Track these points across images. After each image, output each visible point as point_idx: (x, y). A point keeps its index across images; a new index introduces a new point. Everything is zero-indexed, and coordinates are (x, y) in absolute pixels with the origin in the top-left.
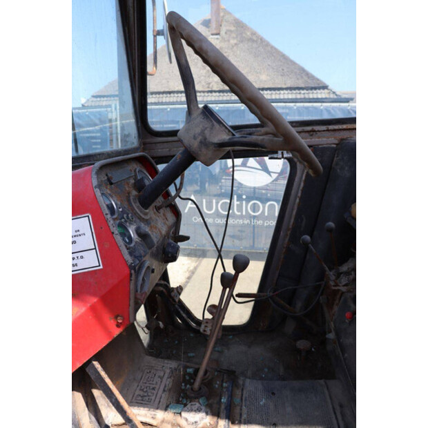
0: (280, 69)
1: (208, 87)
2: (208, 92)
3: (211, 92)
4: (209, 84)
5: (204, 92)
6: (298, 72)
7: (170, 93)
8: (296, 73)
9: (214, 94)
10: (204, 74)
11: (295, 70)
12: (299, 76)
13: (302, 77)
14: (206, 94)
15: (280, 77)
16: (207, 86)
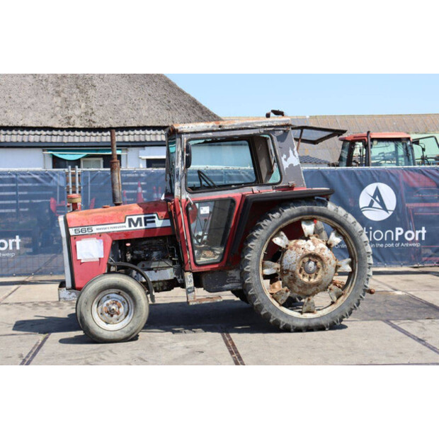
0: (165, 101)
1: (68, 123)
2: (68, 130)
3: (73, 129)
4: (69, 118)
5: (62, 129)
6: (189, 105)
7: (11, 128)
8: (185, 106)
9: (77, 133)
10: (59, 103)
11: (185, 103)
12: (190, 112)
13: (194, 113)
14: (66, 133)
15: (166, 112)
16: (66, 121)
